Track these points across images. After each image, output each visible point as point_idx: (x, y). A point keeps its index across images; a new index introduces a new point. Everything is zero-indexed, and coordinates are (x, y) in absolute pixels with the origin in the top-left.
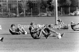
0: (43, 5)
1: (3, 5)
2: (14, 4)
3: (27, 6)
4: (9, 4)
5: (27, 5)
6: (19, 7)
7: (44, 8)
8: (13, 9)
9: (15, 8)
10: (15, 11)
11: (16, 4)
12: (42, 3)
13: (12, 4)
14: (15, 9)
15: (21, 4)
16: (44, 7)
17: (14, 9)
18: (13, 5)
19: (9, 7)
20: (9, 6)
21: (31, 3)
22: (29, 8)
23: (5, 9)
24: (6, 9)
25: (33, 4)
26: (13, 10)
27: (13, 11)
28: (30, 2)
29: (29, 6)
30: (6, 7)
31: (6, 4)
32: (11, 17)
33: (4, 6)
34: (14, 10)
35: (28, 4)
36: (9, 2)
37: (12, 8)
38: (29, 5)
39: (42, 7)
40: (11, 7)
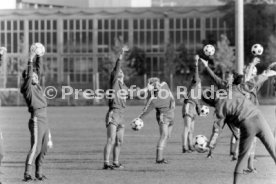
0: (184, 64)
1: (46, 64)
2: (84, 59)
3: (129, 66)
4: (65, 60)
5: (128, 63)
6: (99, 71)
7: (188, 74)
8: (81, 77)
9: (87, 73)
10: (87, 82)
11: (91, 59)
12: (181, 57)
13: (78, 59)
14: (87, 77)
15: (107, 59)
16: (188, 72)
17: (84, 76)
18: (81, 61)
19: (66, 70)
20: (66, 65)
21: (143, 56)
22: (136, 73)
23: (52, 76)
24: (56, 76)
25: (149, 59)
26: (78, 80)
27: (81, 82)
28: (140, 54)
29: (135, 66)
30: (55, 70)
31: (55, 59)
32: (73, 105)
33: (48, 66)
34: (84, 79)
35: (134, 60)
36: (65, 51)
37: (75, 73)
38: (136, 62)
39: (182, 72)
40: (72, 71)
